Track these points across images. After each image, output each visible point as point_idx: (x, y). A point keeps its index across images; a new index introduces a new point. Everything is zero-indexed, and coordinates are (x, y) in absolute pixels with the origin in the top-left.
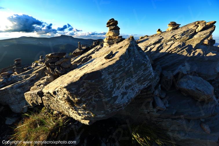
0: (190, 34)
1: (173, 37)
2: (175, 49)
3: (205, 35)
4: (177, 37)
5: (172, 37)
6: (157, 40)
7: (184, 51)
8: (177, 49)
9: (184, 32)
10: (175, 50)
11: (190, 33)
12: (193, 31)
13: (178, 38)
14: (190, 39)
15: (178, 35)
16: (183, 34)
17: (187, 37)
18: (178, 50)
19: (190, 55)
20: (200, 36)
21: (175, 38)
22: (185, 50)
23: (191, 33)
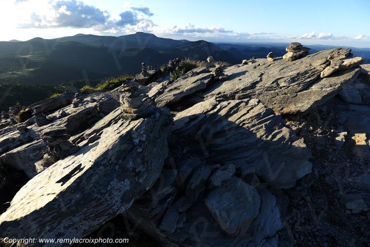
0: (306, 81)
1: (275, 84)
2: (250, 120)
3: (330, 88)
4: (282, 84)
5: (273, 83)
6: (249, 85)
7: (262, 127)
8: (252, 120)
9: (298, 74)
10: (249, 123)
11: (309, 77)
12: (315, 74)
13: (284, 85)
14: (305, 92)
15: (286, 79)
16: (293, 80)
17: (299, 86)
18: (253, 123)
19: (267, 137)
20: (322, 88)
21: (278, 85)
22: (264, 127)
23: (309, 80)
